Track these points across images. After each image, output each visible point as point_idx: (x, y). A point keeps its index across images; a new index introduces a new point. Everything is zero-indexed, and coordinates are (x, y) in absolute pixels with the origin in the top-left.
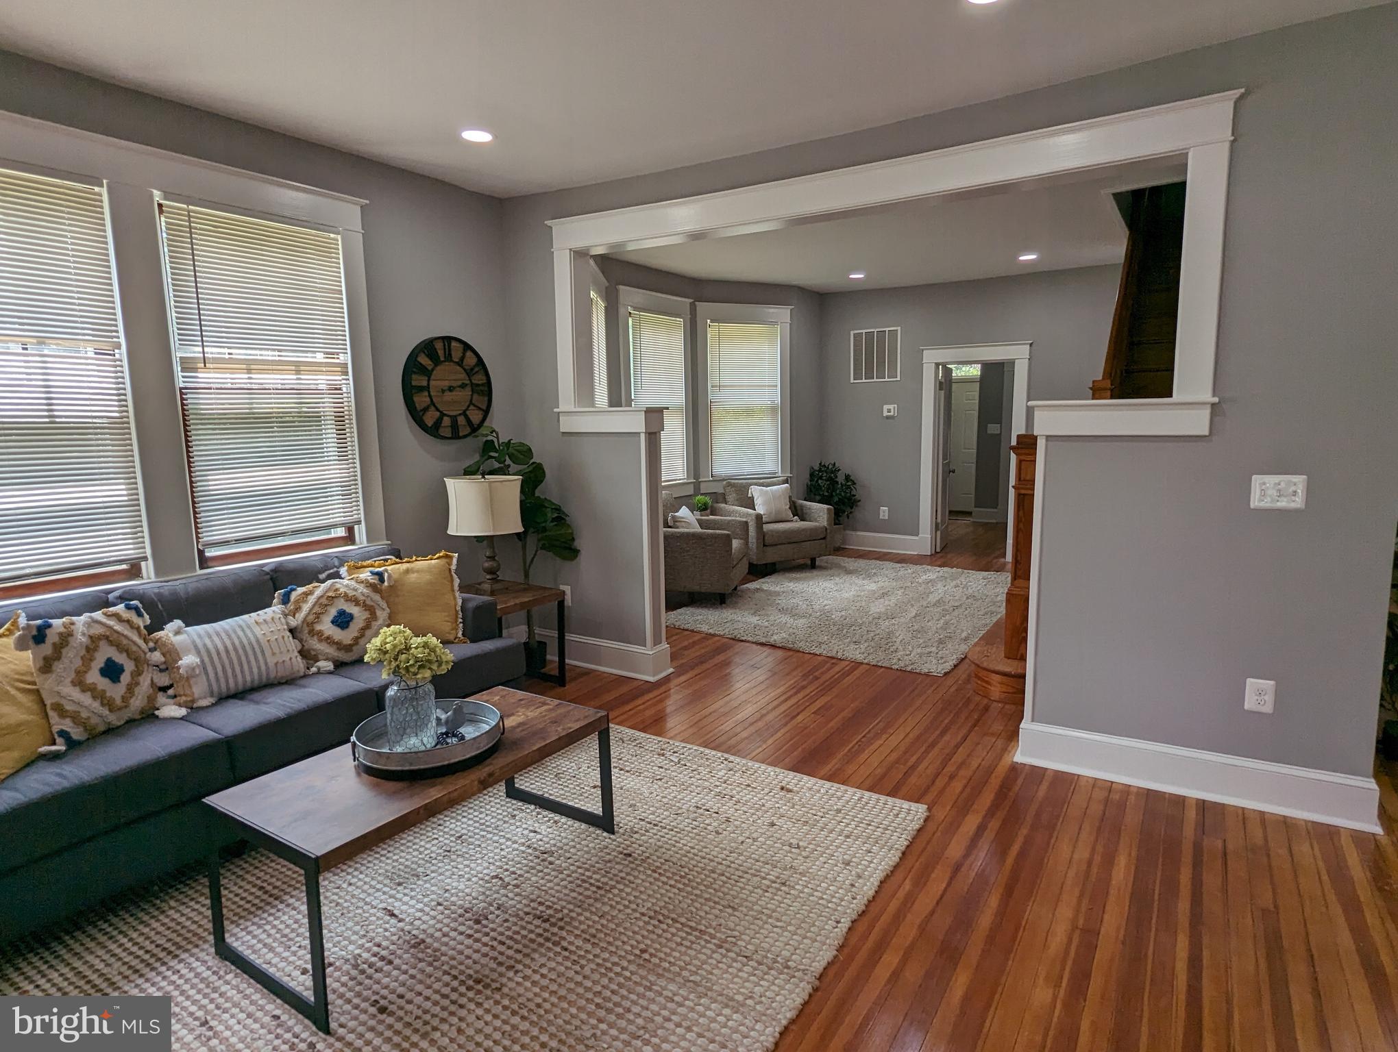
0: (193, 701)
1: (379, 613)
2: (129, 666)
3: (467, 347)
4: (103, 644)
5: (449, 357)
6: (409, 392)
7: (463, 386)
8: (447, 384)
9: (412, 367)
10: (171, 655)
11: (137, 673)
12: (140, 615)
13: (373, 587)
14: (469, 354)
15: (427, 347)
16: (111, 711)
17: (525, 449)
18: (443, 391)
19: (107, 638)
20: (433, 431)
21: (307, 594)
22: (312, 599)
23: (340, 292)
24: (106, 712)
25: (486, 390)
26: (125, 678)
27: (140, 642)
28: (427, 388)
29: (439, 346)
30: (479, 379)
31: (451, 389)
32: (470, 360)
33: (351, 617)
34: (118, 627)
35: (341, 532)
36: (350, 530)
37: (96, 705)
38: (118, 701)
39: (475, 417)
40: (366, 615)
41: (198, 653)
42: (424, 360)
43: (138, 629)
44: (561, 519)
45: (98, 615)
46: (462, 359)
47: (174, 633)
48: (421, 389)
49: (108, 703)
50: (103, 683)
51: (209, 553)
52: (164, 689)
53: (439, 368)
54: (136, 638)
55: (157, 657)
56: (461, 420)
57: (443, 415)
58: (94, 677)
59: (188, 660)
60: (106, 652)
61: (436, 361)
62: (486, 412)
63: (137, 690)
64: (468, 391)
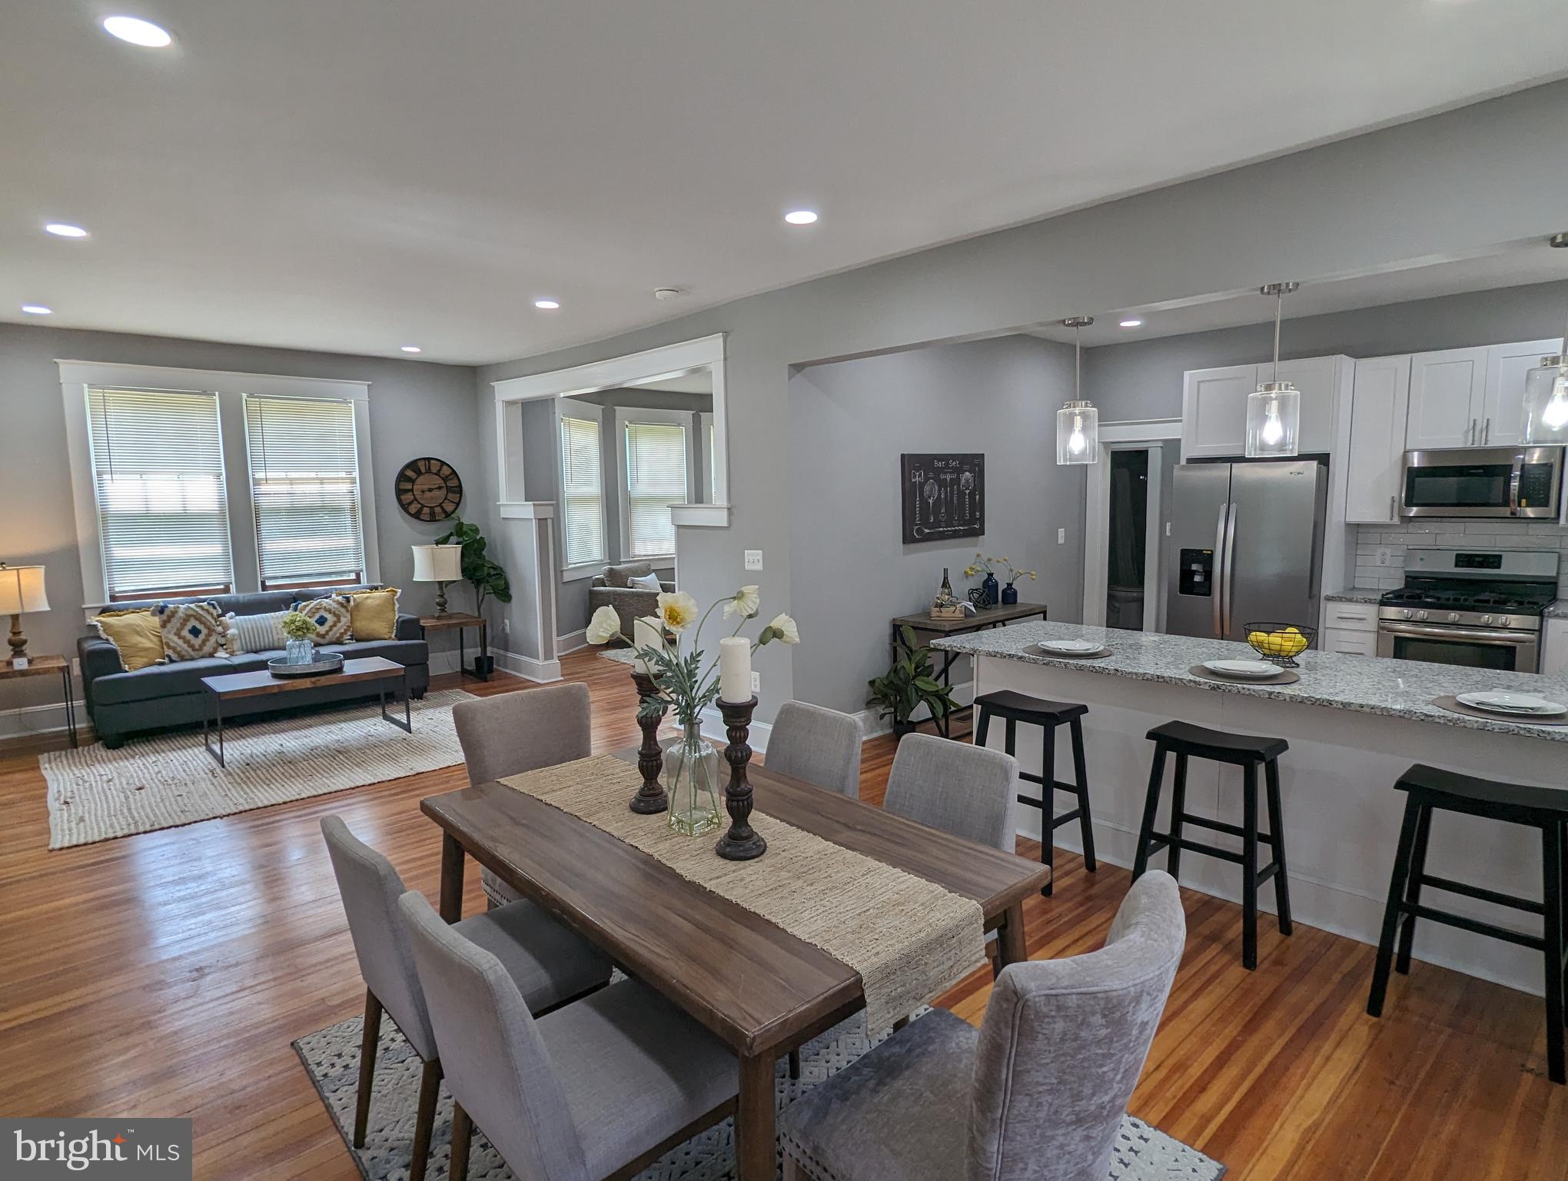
0: (234, 652)
1: (342, 618)
2: (204, 631)
3: (443, 463)
4: (192, 620)
5: (429, 471)
6: (400, 492)
7: (440, 488)
8: (428, 487)
9: (402, 477)
10: (226, 628)
11: (209, 635)
12: (215, 608)
13: (341, 604)
14: (445, 467)
15: (413, 465)
16: (193, 650)
17: (474, 528)
18: (423, 492)
19: (194, 616)
20: (417, 516)
21: (306, 606)
22: (308, 609)
23: (352, 436)
24: (190, 650)
25: (459, 490)
26: (202, 637)
27: (213, 622)
28: (412, 490)
29: (421, 464)
30: (452, 483)
31: (430, 490)
32: (446, 471)
33: (326, 619)
34: (201, 612)
35: (353, 576)
36: (358, 575)
37: (185, 646)
38: (197, 647)
39: (449, 507)
40: (335, 619)
41: (238, 629)
42: (410, 473)
43: (212, 614)
44: (499, 573)
45: (192, 606)
46: (439, 471)
47: (230, 618)
48: (406, 491)
49: (192, 647)
50: (190, 637)
51: (268, 583)
52: (222, 645)
53: (422, 477)
54: (209, 618)
55: (220, 629)
56: (438, 510)
57: (423, 506)
58: (185, 633)
59: (232, 631)
60: (193, 623)
61: (419, 473)
62: (458, 504)
63: (207, 643)
64: (444, 491)
